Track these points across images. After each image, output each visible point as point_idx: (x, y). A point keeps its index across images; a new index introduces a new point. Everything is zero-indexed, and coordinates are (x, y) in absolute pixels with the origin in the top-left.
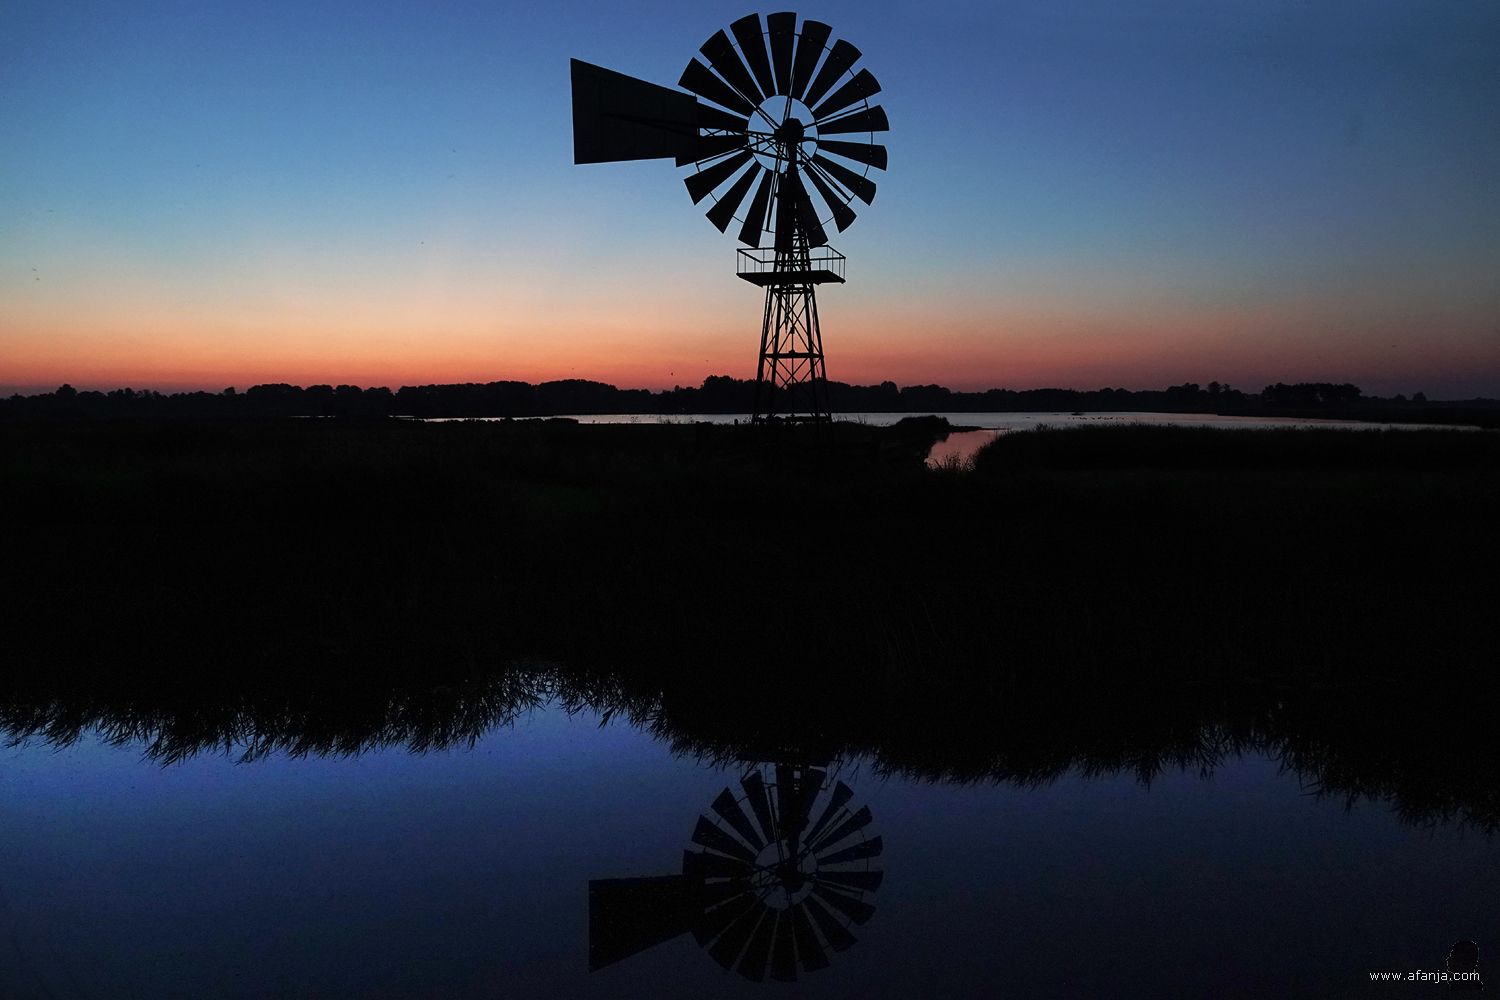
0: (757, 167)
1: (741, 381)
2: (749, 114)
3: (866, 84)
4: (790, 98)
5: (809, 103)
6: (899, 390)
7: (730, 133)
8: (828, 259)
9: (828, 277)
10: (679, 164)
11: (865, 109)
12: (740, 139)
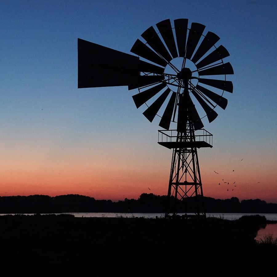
0: (168, 91)
1: (159, 196)
2: (165, 66)
3: (222, 52)
4: (185, 58)
5: (194, 61)
6: (240, 202)
7: (155, 75)
8: (204, 136)
9: (204, 144)
10: (130, 89)
11: (222, 64)
12: (160, 78)
